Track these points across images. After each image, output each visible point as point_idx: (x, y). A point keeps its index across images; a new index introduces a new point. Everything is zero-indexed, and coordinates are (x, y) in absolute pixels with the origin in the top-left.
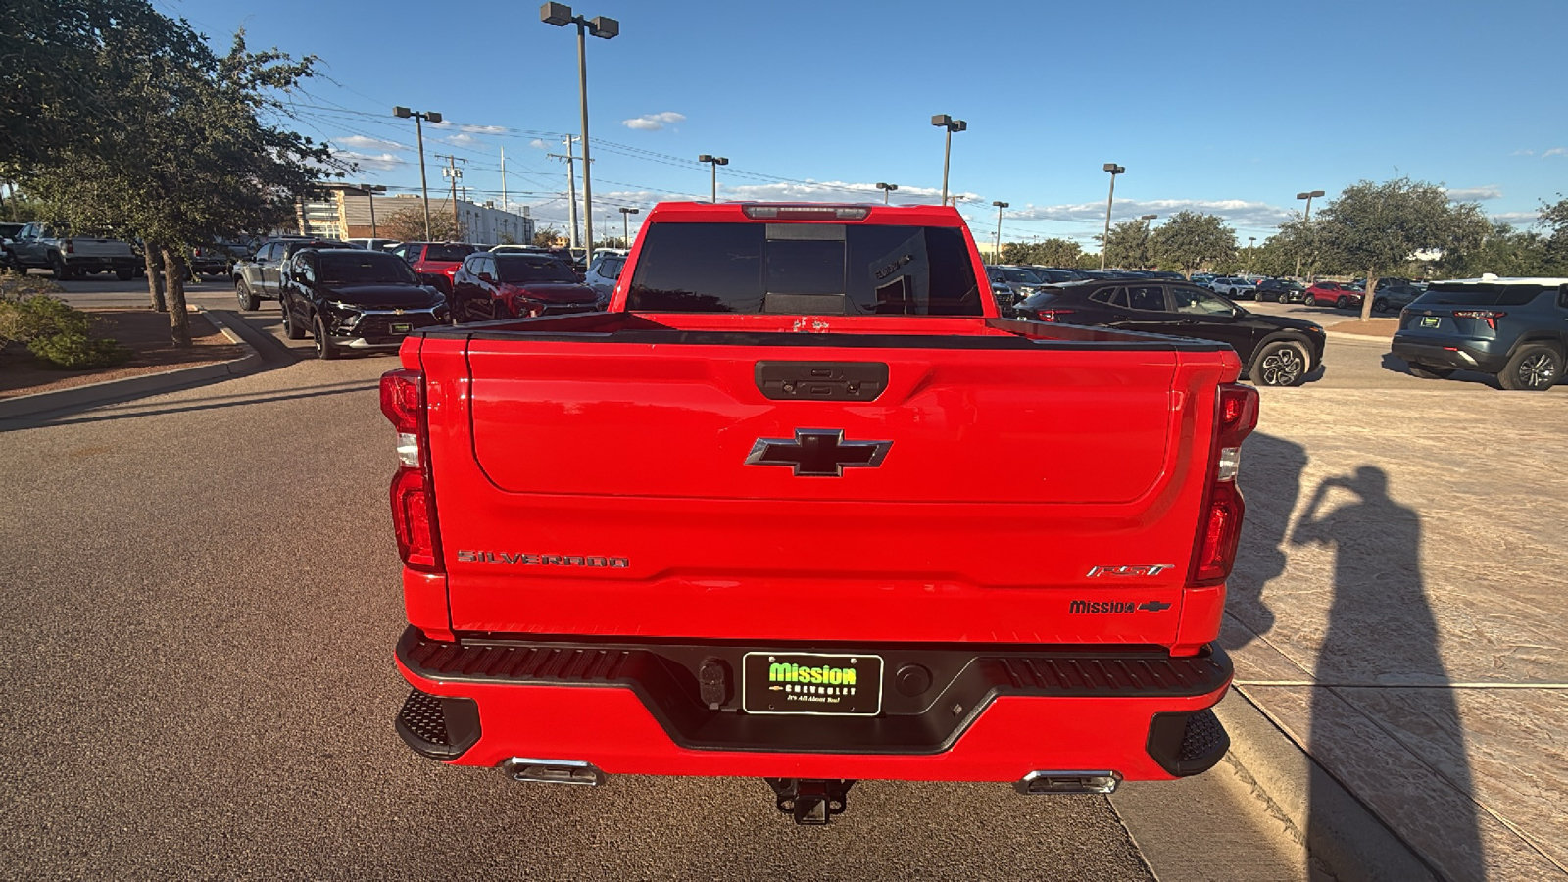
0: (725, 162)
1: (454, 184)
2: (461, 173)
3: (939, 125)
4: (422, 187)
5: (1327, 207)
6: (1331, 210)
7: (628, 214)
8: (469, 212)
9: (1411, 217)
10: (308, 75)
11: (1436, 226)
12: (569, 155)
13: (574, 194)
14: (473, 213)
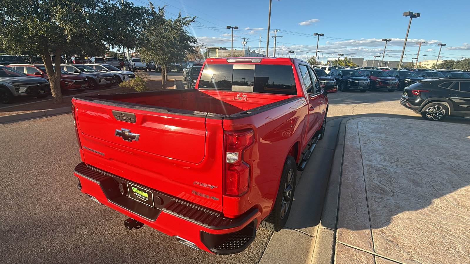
0: (323, 35)
1: (244, 46)
2: (246, 43)
3: (406, 16)
4: (231, 47)
7: (291, 53)
8: (248, 54)
10: (194, 22)
12: (275, 36)
13: (275, 48)
14: (249, 54)
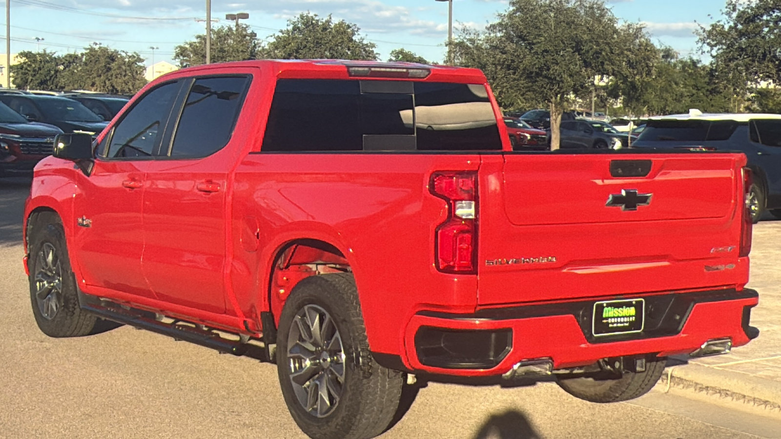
5: (497, 21)
6: (500, 24)
9: (585, 37)
11: (611, 50)
